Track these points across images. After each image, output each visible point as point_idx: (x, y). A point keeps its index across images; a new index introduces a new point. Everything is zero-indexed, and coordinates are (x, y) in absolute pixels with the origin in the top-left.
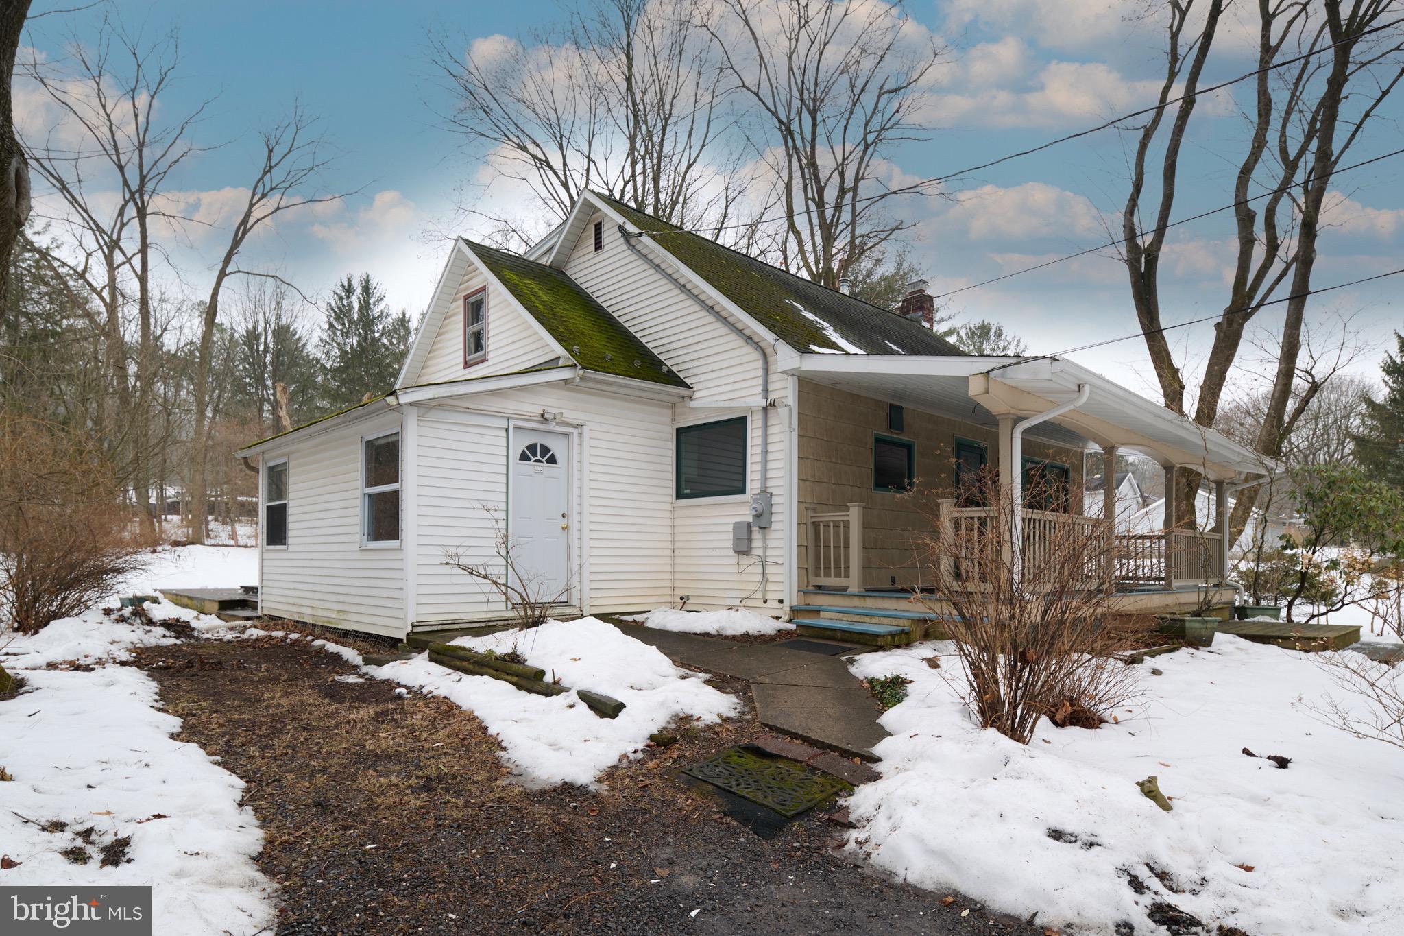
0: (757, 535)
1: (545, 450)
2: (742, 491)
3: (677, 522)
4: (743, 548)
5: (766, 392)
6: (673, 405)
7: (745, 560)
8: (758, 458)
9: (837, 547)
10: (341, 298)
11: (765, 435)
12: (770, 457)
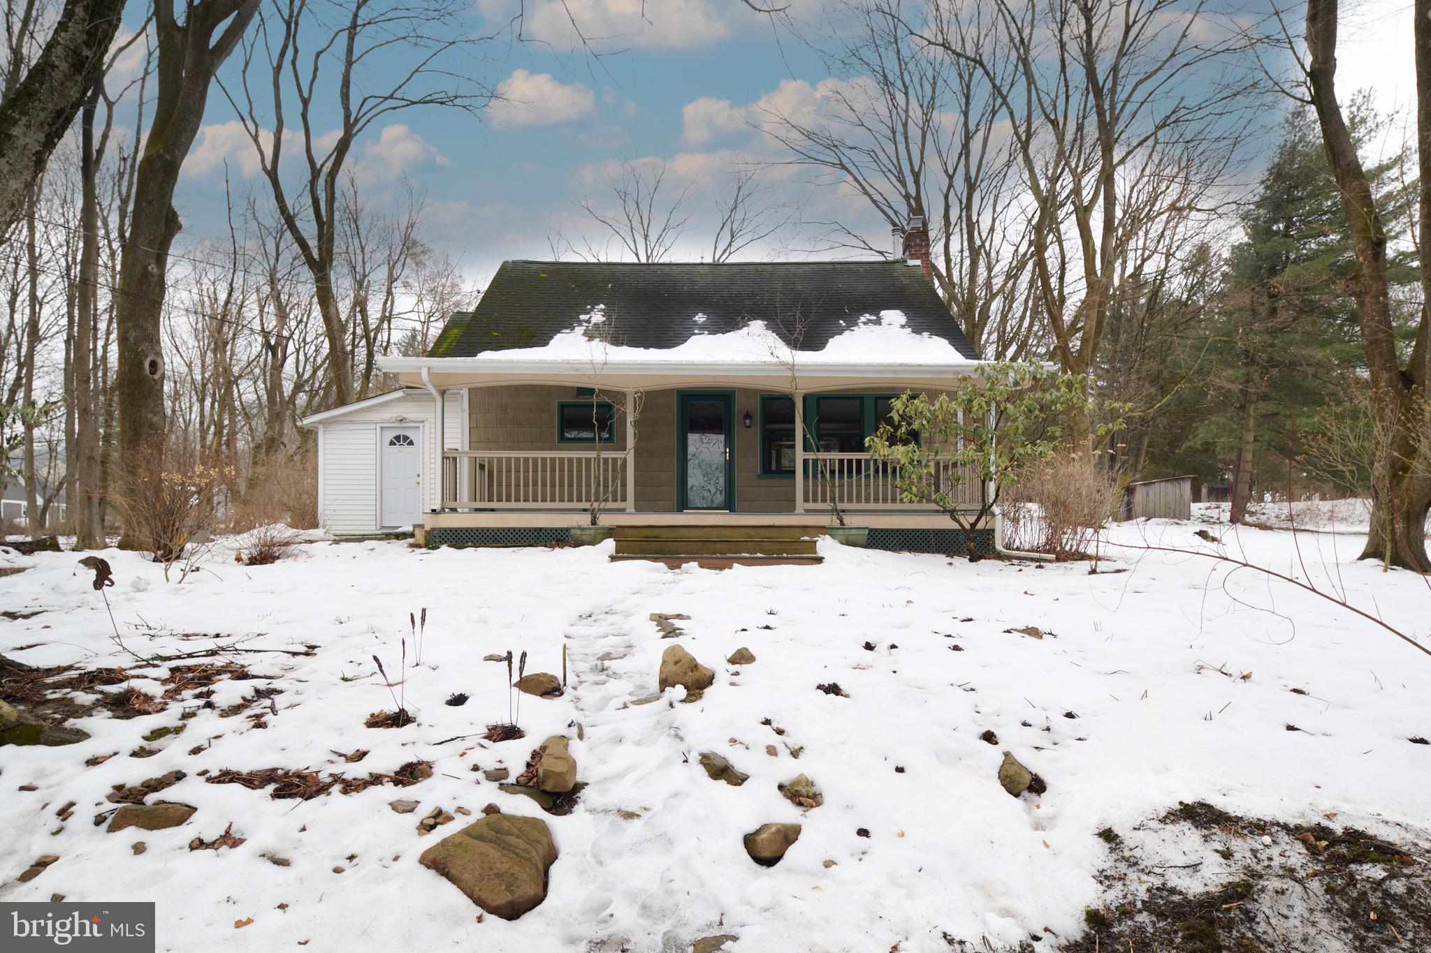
1: (406, 438)
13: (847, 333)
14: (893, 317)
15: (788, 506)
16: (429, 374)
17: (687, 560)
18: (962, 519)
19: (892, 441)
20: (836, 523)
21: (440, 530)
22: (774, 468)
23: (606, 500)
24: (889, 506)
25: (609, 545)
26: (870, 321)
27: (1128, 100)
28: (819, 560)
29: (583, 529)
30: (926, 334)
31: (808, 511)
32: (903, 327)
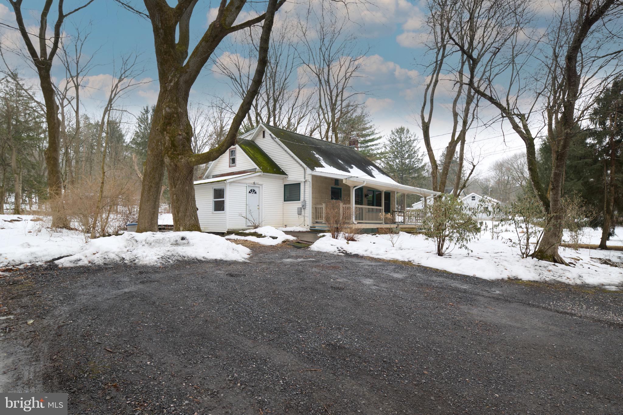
0: (303, 210)
1: (254, 191)
2: (299, 200)
3: (284, 207)
4: (300, 213)
5: (305, 178)
6: (283, 179)
7: (300, 216)
8: (303, 193)
9: (320, 213)
10: (144, 114)
11: (305, 188)
12: (306, 192)
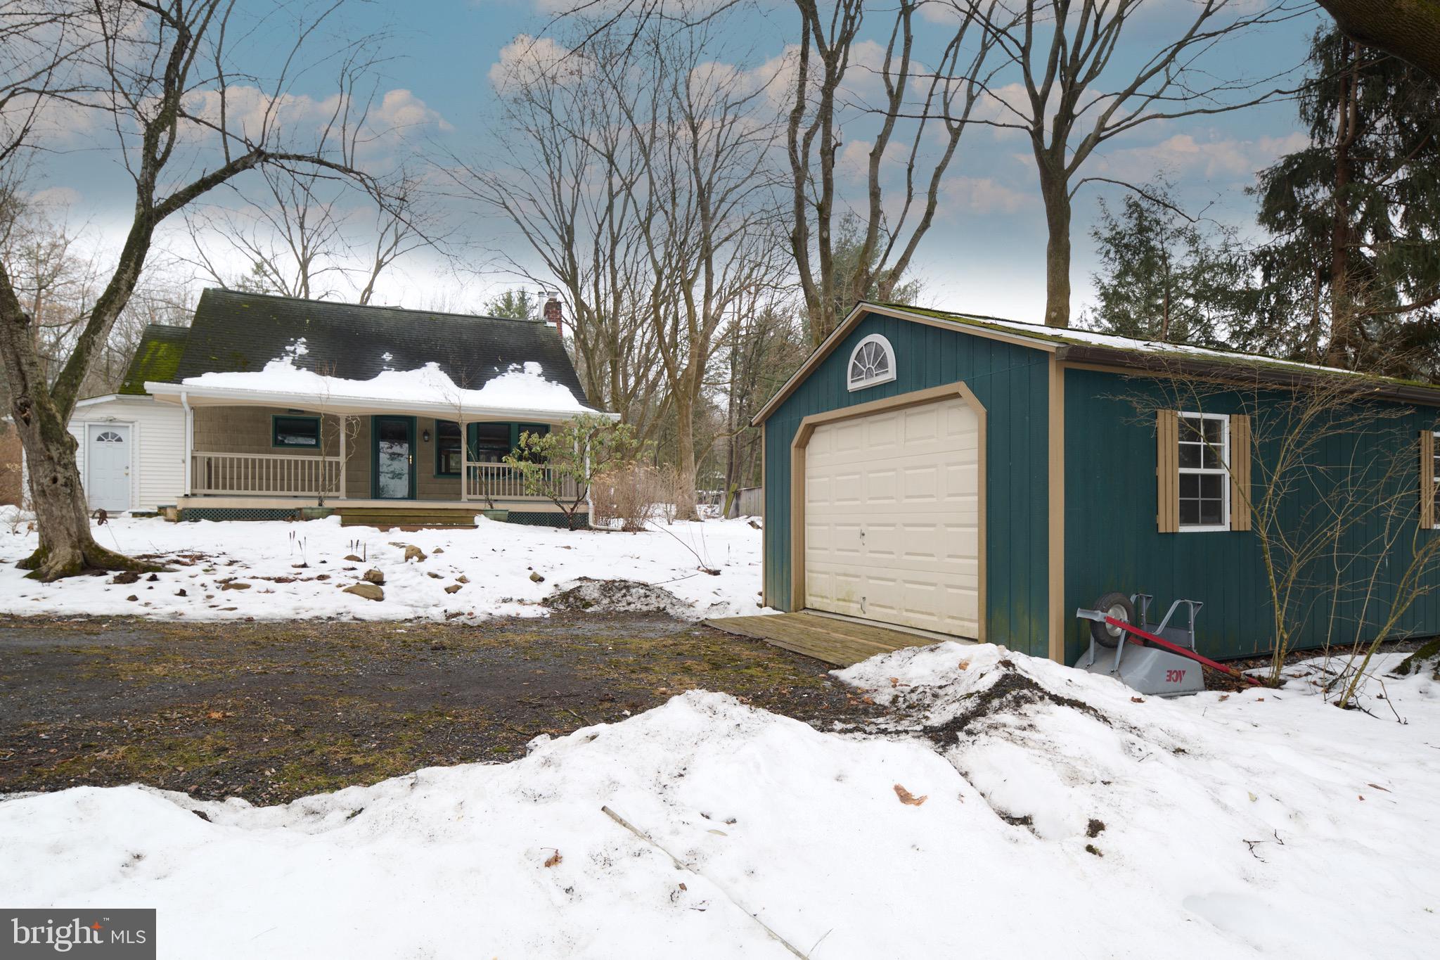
1: (114, 435)
13: (499, 377)
14: (533, 367)
15: (457, 496)
16: (188, 397)
17: (393, 527)
18: (565, 506)
19: (520, 458)
20: (488, 507)
21: (190, 509)
22: (443, 470)
23: (330, 490)
24: (518, 497)
25: (337, 518)
26: (516, 369)
27: (722, 200)
28: (476, 527)
29: (312, 509)
30: (554, 382)
31: (470, 500)
32: (539, 375)
